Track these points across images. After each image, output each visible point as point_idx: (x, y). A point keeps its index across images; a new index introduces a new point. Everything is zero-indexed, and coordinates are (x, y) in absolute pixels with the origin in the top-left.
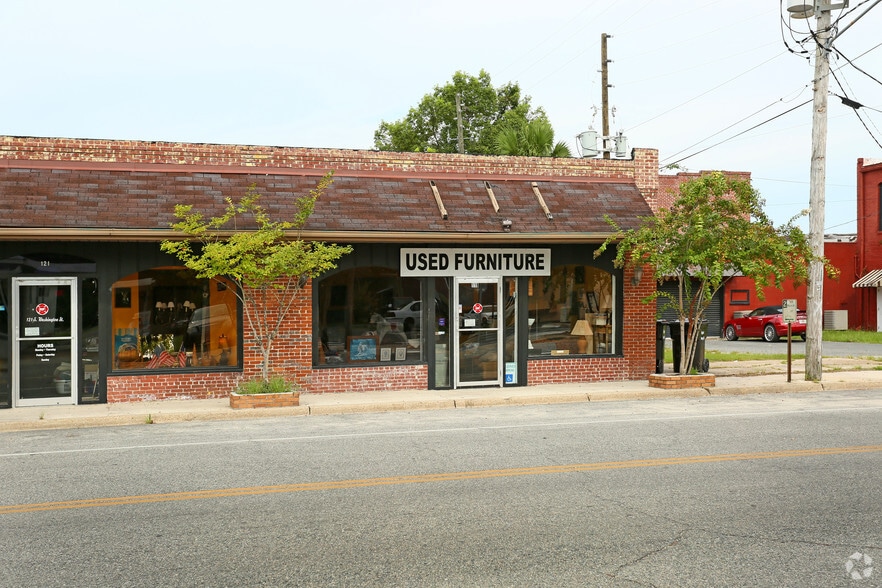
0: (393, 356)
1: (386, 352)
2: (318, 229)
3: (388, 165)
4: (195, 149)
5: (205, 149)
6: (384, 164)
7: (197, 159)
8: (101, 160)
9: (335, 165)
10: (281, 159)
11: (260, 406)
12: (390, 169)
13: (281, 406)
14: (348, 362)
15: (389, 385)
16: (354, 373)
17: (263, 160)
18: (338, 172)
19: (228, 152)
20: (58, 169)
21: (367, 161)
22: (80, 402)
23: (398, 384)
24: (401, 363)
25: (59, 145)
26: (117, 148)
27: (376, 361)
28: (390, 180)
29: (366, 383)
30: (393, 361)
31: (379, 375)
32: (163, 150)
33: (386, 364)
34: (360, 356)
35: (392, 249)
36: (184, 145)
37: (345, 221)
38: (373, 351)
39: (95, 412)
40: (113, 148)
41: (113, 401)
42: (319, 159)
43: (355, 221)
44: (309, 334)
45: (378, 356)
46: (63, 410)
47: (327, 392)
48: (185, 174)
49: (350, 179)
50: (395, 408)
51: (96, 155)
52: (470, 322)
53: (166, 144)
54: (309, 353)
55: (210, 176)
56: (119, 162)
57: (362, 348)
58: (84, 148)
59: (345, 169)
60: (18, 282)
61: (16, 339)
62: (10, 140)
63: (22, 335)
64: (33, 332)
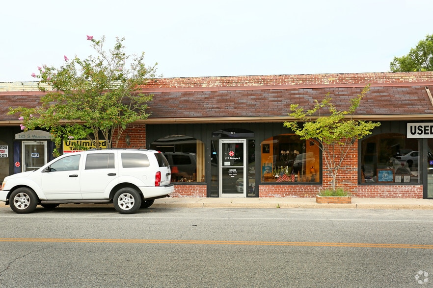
0: (402, 180)
1: (398, 178)
2: (362, 114)
3: (401, 80)
4: (300, 77)
5: (304, 77)
6: (398, 79)
7: (301, 82)
8: (257, 85)
9: (371, 81)
10: (342, 80)
11: (331, 202)
12: (402, 81)
13: (342, 203)
14: (377, 182)
15: (400, 195)
16: (380, 188)
17: (333, 81)
18: (372, 84)
19: (315, 78)
20: (239, 90)
21: (389, 78)
22: (247, 196)
23: (405, 195)
24: (407, 184)
25: (240, 80)
26: (264, 79)
27: (393, 182)
28: (402, 87)
29: (387, 193)
30: (402, 182)
31: (395, 190)
32: (285, 79)
33: (398, 184)
34: (384, 179)
35: (403, 124)
36: (295, 76)
37: (376, 110)
38: (391, 177)
39: (254, 201)
40: (262, 79)
41: (262, 197)
42: (362, 78)
43: (382, 109)
44: (356, 167)
45: (394, 180)
46: (240, 199)
47: (366, 197)
48: (295, 89)
49: (379, 88)
50: (404, 208)
51: (255, 83)
53: (286, 75)
54: (356, 177)
55: (307, 90)
56: (266, 85)
57: (384, 175)
58: (250, 80)
59: (376, 83)
60: (222, 141)
61: (221, 167)
62: (219, 78)
63: (223, 165)
64: (227, 164)
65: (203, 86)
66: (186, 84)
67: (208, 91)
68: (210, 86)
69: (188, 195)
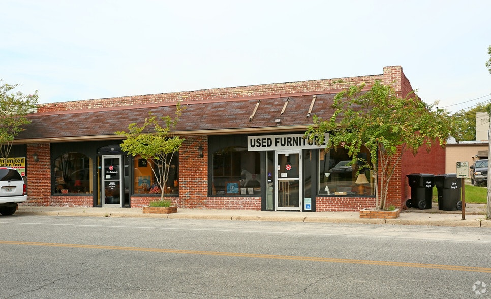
0: (247, 192)
1: (243, 190)
2: (188, 130)
3: (241, 94)
4: (161, 96)
5: (163, 95)
6: (239, 94)
7: (161, 100)
8: (128, 105)
9: (217, 97)
10: (193, 97)
11: (152, 212)
12: (242, 96)
13: (160, 213)
14: (226, 195)
15: (242, 207)
16: (226, 200)
17: (186, 98)
18: (218, 100)
19: (171, 96)
20: (114, 110)
21: (230, 93)
23: (246, 207)
24: (251, 196)
25: (115, 101)
26: (133, 99)
28: (240, 101)
29: (231, 205)
30: (247, 195)
31: (237, 202)
32: (149, 98)
33: (244, 196)
35: (243, 137)
36: (156, 95)
37: (202, 125)
38: (237, 189)
40: (132, 99)
41: (132, 207)
42: (209, 94)
43: (207, 125)
44: (206, 180)
48: (156, 108)
49: (221, 103)
51: (127, 103)
52: (284, 175)
53: (149, 95)
54: (206, 189)
56: (135, 104)
57: (232, 187)
58: (122, 101)
59: (221, 98)
60: (104, 157)
61: (103, 180)
62: (100, 100)
63: (105, 178)
64: (108, 177)
65: (89, 108)
66: (77, 107)
67: (91, 112)
68: (94, 108)
69: (79, 205)
